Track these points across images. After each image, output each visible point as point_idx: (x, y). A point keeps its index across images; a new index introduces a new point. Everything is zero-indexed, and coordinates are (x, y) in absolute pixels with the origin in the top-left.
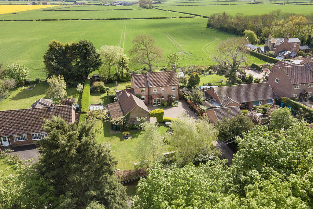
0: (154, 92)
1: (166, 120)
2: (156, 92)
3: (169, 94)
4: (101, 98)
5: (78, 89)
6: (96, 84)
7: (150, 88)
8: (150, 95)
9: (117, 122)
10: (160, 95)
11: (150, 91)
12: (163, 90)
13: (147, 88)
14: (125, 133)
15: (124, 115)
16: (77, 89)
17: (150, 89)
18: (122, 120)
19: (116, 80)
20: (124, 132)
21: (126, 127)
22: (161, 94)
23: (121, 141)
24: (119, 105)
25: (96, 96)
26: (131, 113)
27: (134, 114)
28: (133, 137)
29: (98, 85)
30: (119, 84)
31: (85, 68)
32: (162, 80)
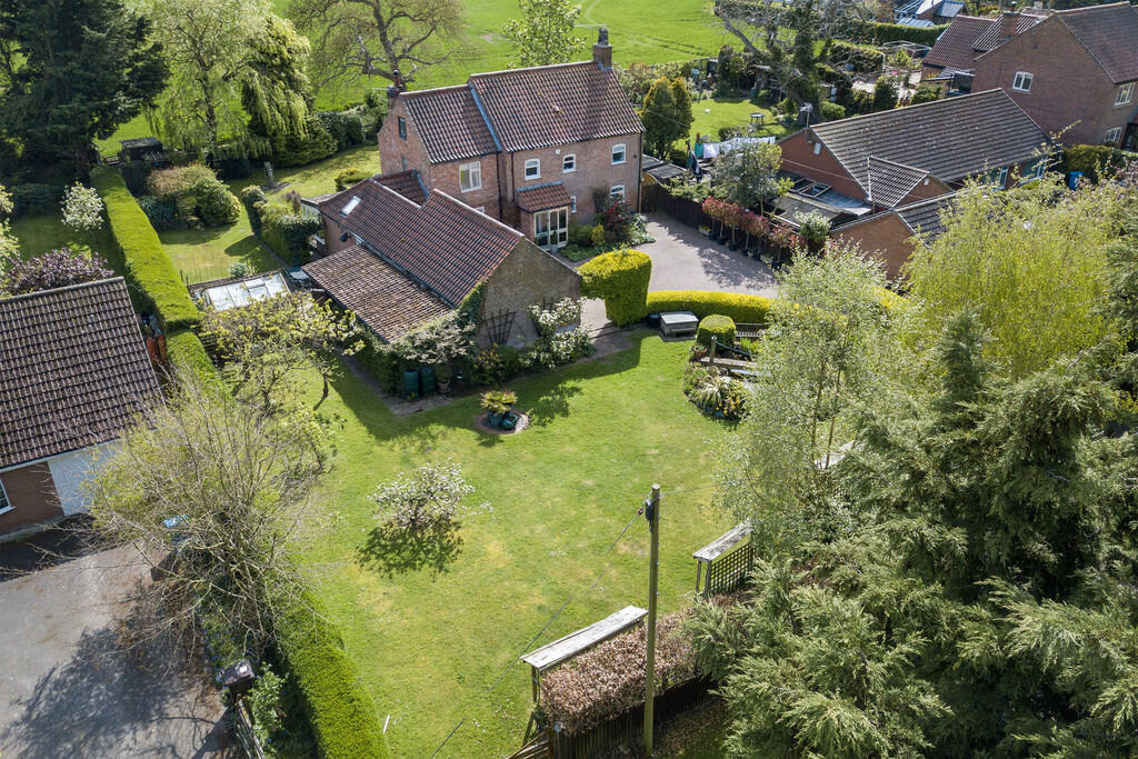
0: (528, 178)
1: (662, 303)
2: (538, 176)
3: (596, 186)
4: (231, 251)
5: (72, 216)
6: (170, 180)
7: (508, 159)
8: (510, 196)
9: (430, 344)
10: (555, 192)
11: (509, 172)
12: (570, 166)
13: (491, 161)
14: (499, 399)
15: (449, 306)
16: (69, 218)
17: (508, 165)
18: (456, 331)
19: (263, 158)
20: (488, 396)
21: (481, 369)
22: (560, 188)
23: (488, 444)
24: (373, 260)
25: (194, 242)
26: (491, 289)
27: (506, 291)
28: (545, 413)
29: (186, 185)
30: (287, 179)
31: (79, 95)
32: (555, 111)
